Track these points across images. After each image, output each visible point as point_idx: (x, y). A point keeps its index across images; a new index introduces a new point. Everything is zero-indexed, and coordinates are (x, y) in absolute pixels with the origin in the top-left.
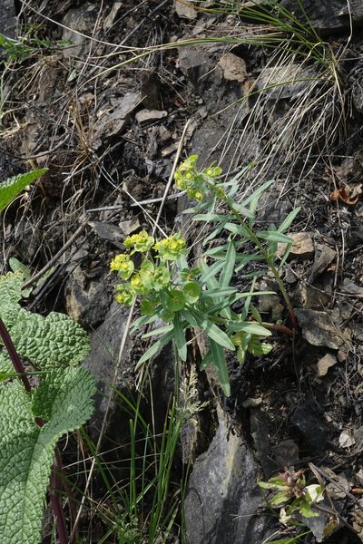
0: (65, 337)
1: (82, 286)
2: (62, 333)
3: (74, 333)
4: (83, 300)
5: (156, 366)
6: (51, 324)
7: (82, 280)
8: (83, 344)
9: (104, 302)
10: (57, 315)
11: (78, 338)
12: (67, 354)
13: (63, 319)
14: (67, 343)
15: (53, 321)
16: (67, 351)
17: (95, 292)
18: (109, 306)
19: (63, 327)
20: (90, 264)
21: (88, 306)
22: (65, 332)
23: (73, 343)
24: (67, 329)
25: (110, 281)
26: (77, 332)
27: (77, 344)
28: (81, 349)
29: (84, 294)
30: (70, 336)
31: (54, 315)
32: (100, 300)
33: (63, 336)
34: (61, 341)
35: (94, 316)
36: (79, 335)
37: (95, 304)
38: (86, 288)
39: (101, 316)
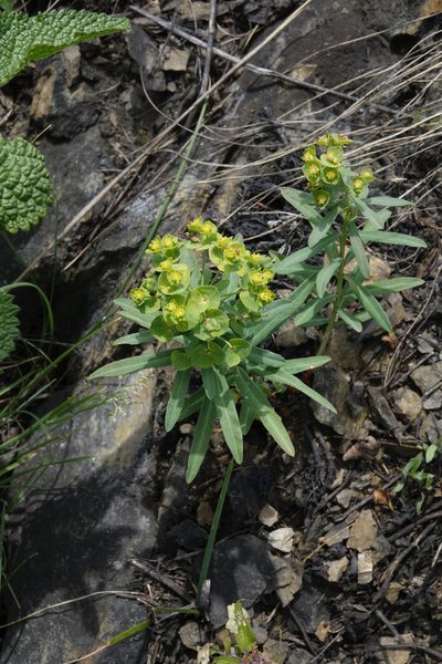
0: (19, 186)
1: (69, 83)
2: (18, 178)
3: (34, 184)
4: (60, 101)
5: (102, 258)
6: (10, 156)
7: (73, 76)
8: (39, 203)
9: (84, 118)
10: (25, 146)
11: (36, 193)
12: (10, 212)
13: (30, 156)
14: (18, 196)
15: (14, 153)
16: (11, 208)
17: (80, 99)
18: (88, 127)
19: (23, 169)
20: (95, 56)
21: (62, 111)
22: (23, 179)
23: (25, 199)
24: (28, 175)
25: (106, 98)
26: (39, 184)
27: (31, 202)
28: (32, 211)
29: (67, 93)
30: (26, 187)
31: (20, 144)
32: (81, 113)
33: (17, 183)
34: (11, 188)
35: (62, 128)
36: (40, 189)
37: (72, 114)
38: (73, 88)
39: (71, 133)
